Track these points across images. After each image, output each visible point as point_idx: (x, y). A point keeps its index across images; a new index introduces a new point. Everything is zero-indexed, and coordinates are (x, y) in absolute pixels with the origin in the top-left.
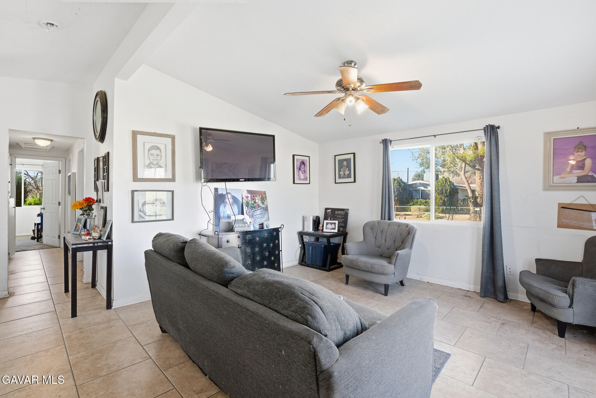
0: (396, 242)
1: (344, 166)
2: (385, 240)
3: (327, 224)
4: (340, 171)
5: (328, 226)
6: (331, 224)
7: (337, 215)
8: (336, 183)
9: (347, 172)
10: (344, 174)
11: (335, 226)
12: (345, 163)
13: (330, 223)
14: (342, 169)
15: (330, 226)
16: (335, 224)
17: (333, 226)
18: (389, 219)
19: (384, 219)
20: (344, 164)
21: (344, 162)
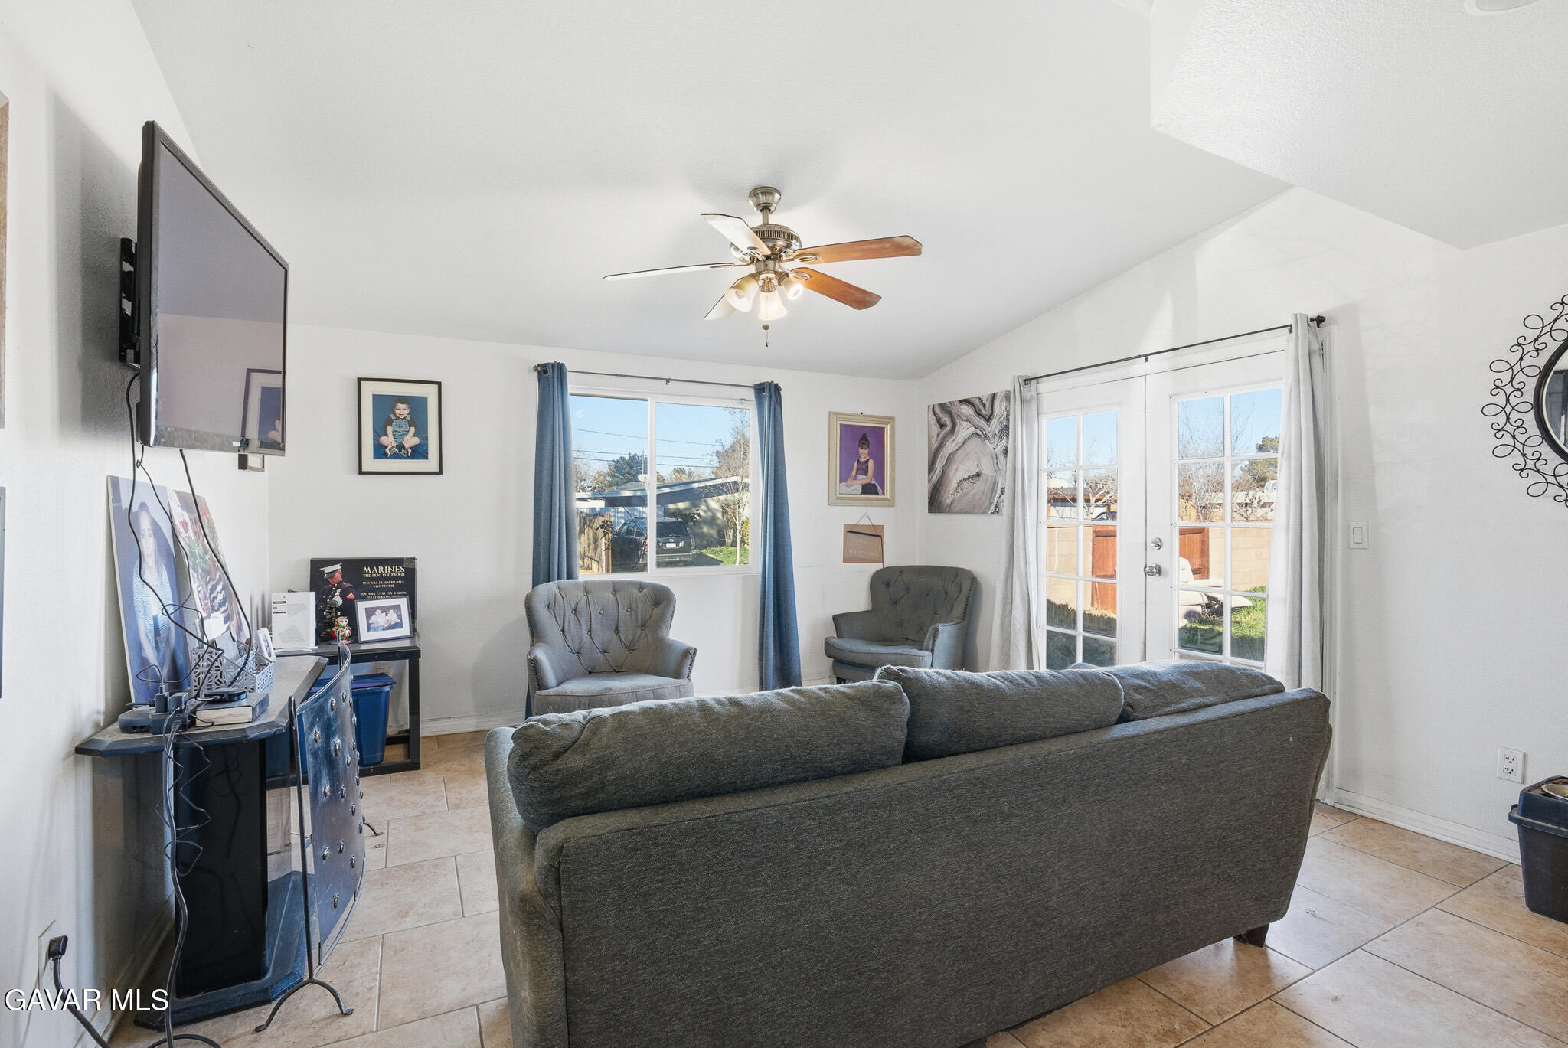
0: (622, 629)
1: (398, 418)
2: (590, 631)
3: (370, 612)
4: (379, 431)
5: (373, 619)
6: (385, 610)
7: (372, 579)
8: (361, 472)
9: (411, 441)
10: (401, 447)
11: (400, 617)
12: (402, 410)
13: (378, 608)
14: (390, 429)
15: (379, 619)
16: (397, 608)
17: (393, 617)
18: (570, 576)
19: (556, 577)
20: (397, 412)
21: (400, 406)
